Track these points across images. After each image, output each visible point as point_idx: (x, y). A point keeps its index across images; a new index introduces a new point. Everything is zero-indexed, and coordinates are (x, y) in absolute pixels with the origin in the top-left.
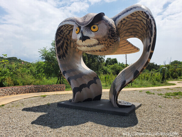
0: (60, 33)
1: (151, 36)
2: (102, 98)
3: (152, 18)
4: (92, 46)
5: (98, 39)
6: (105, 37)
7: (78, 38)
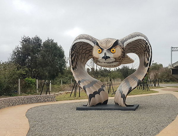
0: (74, 48)
1: (149, 57)
2: (108, 103)
3: (150, 45)
4: (110, 63)
5: (115, 58)
6: (120, 57)
7: (100, 57)
